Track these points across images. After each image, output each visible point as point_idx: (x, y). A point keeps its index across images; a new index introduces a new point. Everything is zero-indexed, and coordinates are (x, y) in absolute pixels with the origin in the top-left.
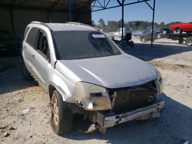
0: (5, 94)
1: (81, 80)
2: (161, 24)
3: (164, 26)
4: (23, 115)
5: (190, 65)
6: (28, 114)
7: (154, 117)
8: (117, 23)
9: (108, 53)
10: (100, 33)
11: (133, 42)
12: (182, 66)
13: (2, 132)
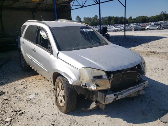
0: (10, 84)
1: (84, 66)
2: (129, 18)
3: (132, 20)
4: (30, 100)
5: (160, 52)
6: (34, 98)
7: (141, 94)
8: (91, 19)
9: (98, 44)
10: (88, 28)
11: (109, 35)
12: (154, 53)
13: (16, 114)
